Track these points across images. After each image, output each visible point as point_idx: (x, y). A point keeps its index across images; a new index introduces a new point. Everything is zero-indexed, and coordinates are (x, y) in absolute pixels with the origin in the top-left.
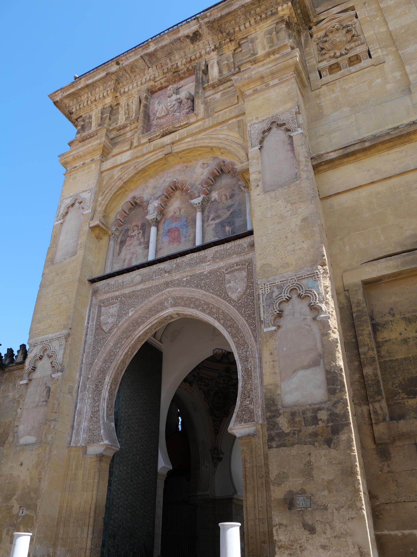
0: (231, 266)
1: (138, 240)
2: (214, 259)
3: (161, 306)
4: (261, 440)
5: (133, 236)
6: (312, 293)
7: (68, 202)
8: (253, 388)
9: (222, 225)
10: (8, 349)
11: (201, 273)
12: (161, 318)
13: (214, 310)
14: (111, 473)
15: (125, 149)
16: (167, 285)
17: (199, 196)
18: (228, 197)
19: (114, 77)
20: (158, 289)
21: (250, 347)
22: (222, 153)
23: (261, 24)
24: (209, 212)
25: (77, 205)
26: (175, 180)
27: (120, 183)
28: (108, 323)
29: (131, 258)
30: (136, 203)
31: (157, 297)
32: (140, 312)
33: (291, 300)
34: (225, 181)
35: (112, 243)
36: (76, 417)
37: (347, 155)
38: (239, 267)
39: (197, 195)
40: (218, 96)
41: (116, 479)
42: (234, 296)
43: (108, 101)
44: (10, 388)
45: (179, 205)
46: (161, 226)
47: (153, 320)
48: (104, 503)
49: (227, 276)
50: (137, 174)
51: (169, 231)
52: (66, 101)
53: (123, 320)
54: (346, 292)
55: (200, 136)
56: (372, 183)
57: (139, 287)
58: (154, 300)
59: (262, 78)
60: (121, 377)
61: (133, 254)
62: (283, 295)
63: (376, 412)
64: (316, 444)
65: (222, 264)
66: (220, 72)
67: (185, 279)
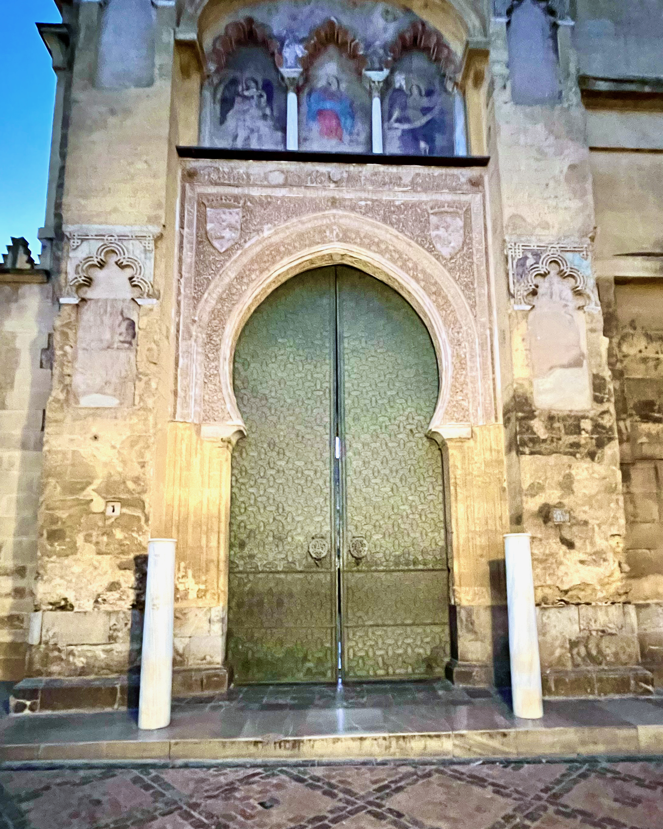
0: (439, 204)
2: (414, 186)
3: (320, 235)
5: (246, 97)
6: (579, 273)
8: (469, 381)
9: (414, 136)
11: (390, 201)
12: (318, 254)
13: (410, 265)
17: (381, 69)
18: (424, 92)
20: (316, 205)
24: (391, 106)
26: (333, 19)
28: (223, 238)
29: (248, 136)
30: (253, 32)
32: (282, 235)
33: (549, 276)
35: (207, 94)
36: (179, 378)
38: (451, 209)
39: (377, 66)
42: (444, 251)
45: (336, 74)
49: (434, 219)
51: (320, 112)
53: (253, 241)
57: (280, 193)
58: (307, 221)
61: (252, 131)
62: (540, 266)
64: (578, 455)
67: (363, 203)
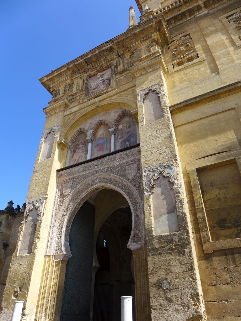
0: (129, 162)
1: (82, 149)
2: (121, 159)
3: (93, 183)
4: (144, 251)
5: (79, 148)
6: (170, 175)
7: (48, 131)
8: (140, 224)
9: (124, 141)
10: (17, 206)
11: (113, 166)
12: (93, 189)
13: (120, 185)
14: (67, 269)
15: (76, 105)
16: (96, 172)
17: (113, 127)
18: (128, 128)
19: (71, 70)
20: (91, 174)
21: (138, 204)
22: (124, 106)
23: (143, 43)
24: (118, 135)
25: (52, 133)
26: (101, 119)
27: (73, 122)
28: (66, 192)
29: (79, 159)
30: (81, 131)
31: (91, 178)
32: (82, 186)
33: (160, 179)
34: (126, 119)
35: (69, 151)
36: (49, 240)
37: (187, 105)
38: (133, 162)
39: (112, 127)
40: (122, 78)
41: (70, 272)
42: (130, 177)
43: (68, 81)
44: (18, 225)
45: (103, 132)
46: (94, 143)
47: (89, 190)
48: (63, 285)
49: (127, 167)
50: (82, 117)
51: (98, 145)
52: (47, 82)
53: (74, 190)
54: (188, 175)
55: (113, 97)
56: (201, 119)
57: (82, 174)
58: (89, 180)
59: (144, 68)
60: (73, 219)
61: (80, 157)
62: (155, 176)
63: (204, 237)
64: (173, 254)
65: (124, 161)
66: (124, 66)
67: (105, 169)
